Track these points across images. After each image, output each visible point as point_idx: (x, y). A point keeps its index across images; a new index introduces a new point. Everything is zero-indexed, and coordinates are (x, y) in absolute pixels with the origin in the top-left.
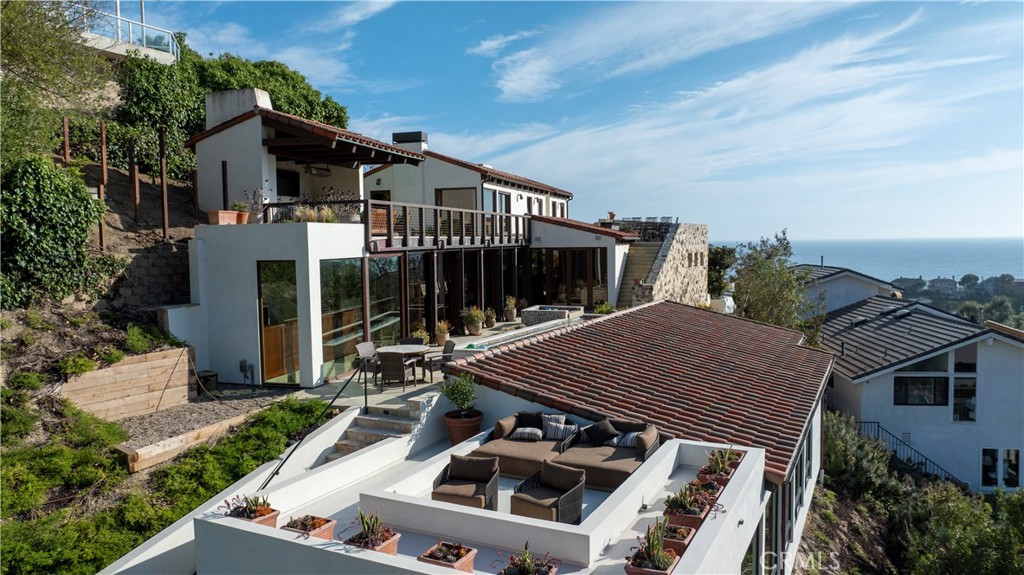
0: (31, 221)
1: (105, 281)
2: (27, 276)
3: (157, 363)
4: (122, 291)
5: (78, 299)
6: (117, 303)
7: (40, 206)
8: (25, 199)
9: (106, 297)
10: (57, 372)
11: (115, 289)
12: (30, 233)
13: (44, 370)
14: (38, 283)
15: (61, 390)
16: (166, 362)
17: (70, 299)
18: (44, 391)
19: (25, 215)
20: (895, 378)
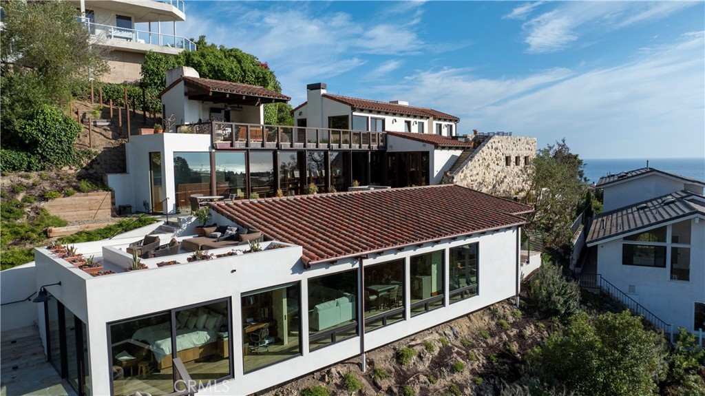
0: (43, 133)
1: (85, 162)
2: (43, 157)
3: (93, 197)
4: (94, 166)
5: (71, 169)
6: (91, 171)
7: (46, 127)
8: (38, 124)
9: (85, 168)
10: (43, 197)
11: (90, 165)
12: (41, 138)
13: (39, 196)
14: (49, 160)
15: (43, 204)
16: (98, 197)
17: (66, 168)
18: (36, 204)
19: (40, 130)
20: (624, 245)
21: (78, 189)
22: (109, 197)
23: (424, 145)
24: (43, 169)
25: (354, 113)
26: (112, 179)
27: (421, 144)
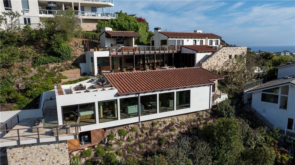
0: (62, 52)
1: (74, 59)
2: (63, 59)
3: (75, 70)
4: (77, 60)
5: (70, 62)
6: (76, 62)
7: (62, 50)
8: (60, 49)
9: (74, 61)
10: (61, 71)
11: (76, 60)
12: (62, 53)
13: (61, 70)
14: (64, 59)
15: (61, 72)
16: (77, 70)
17: (69, 61)
18: (60, 72)
19: (61, 51)
20: (262, 93)
21: (71, 68)
22: (79, 70)
23: (193, 51)
24: (62, 62)
25: (169, 39)
26: (81, 65)
27: (192, 51)
